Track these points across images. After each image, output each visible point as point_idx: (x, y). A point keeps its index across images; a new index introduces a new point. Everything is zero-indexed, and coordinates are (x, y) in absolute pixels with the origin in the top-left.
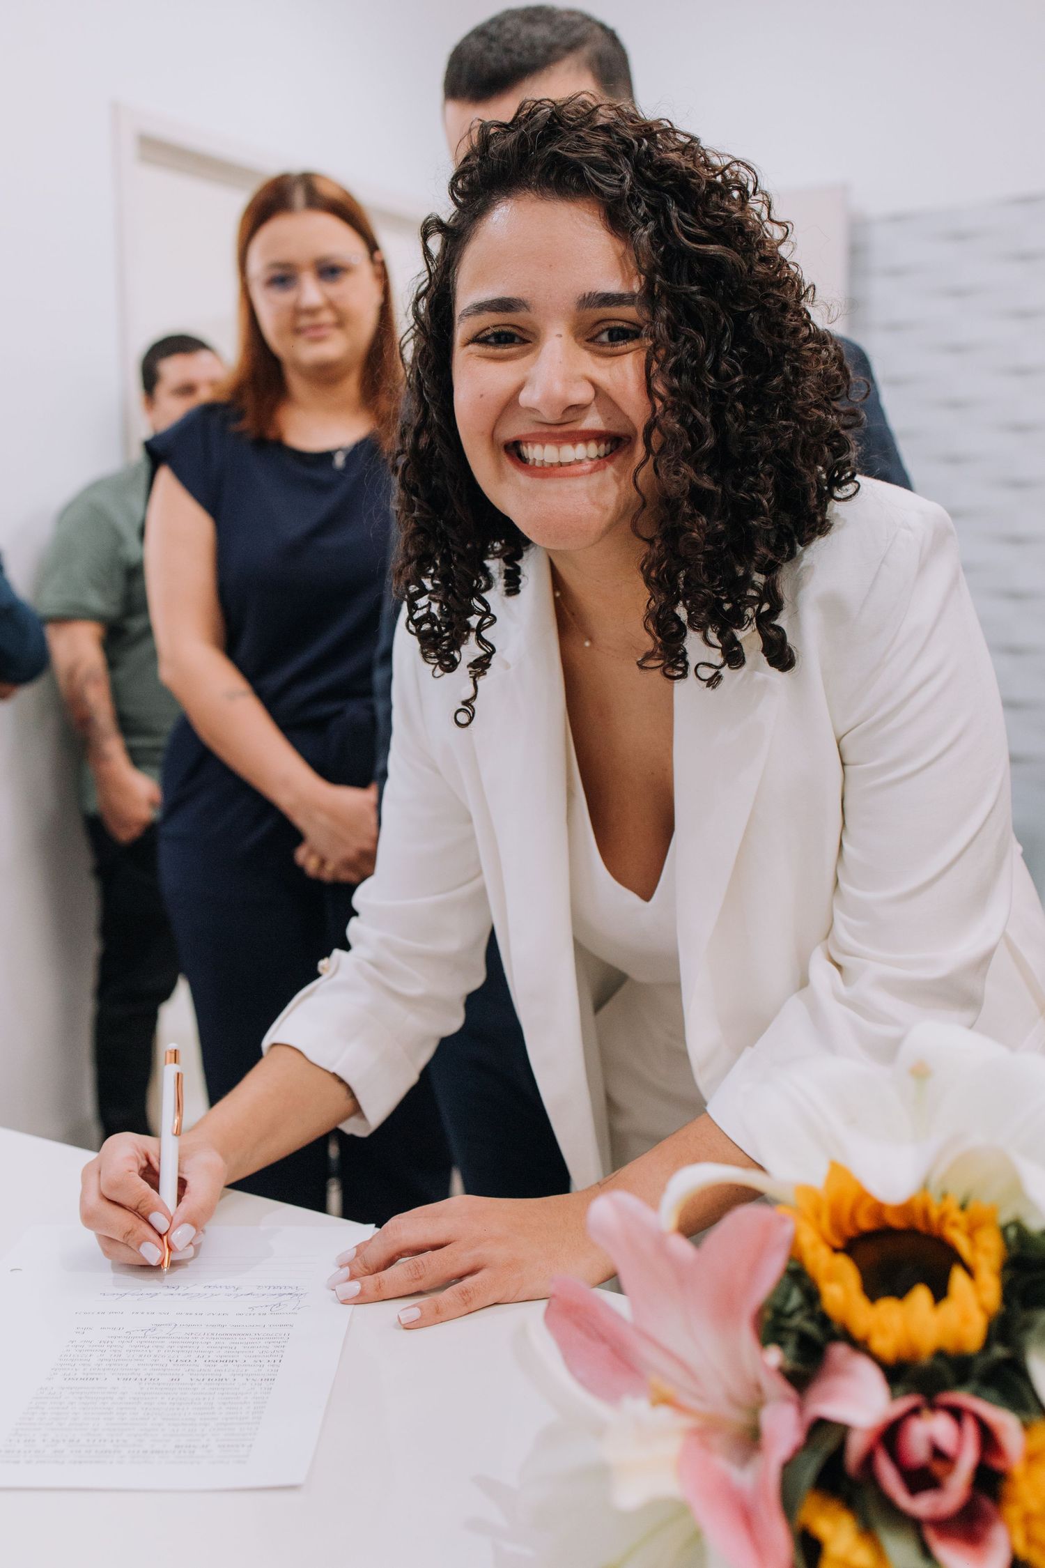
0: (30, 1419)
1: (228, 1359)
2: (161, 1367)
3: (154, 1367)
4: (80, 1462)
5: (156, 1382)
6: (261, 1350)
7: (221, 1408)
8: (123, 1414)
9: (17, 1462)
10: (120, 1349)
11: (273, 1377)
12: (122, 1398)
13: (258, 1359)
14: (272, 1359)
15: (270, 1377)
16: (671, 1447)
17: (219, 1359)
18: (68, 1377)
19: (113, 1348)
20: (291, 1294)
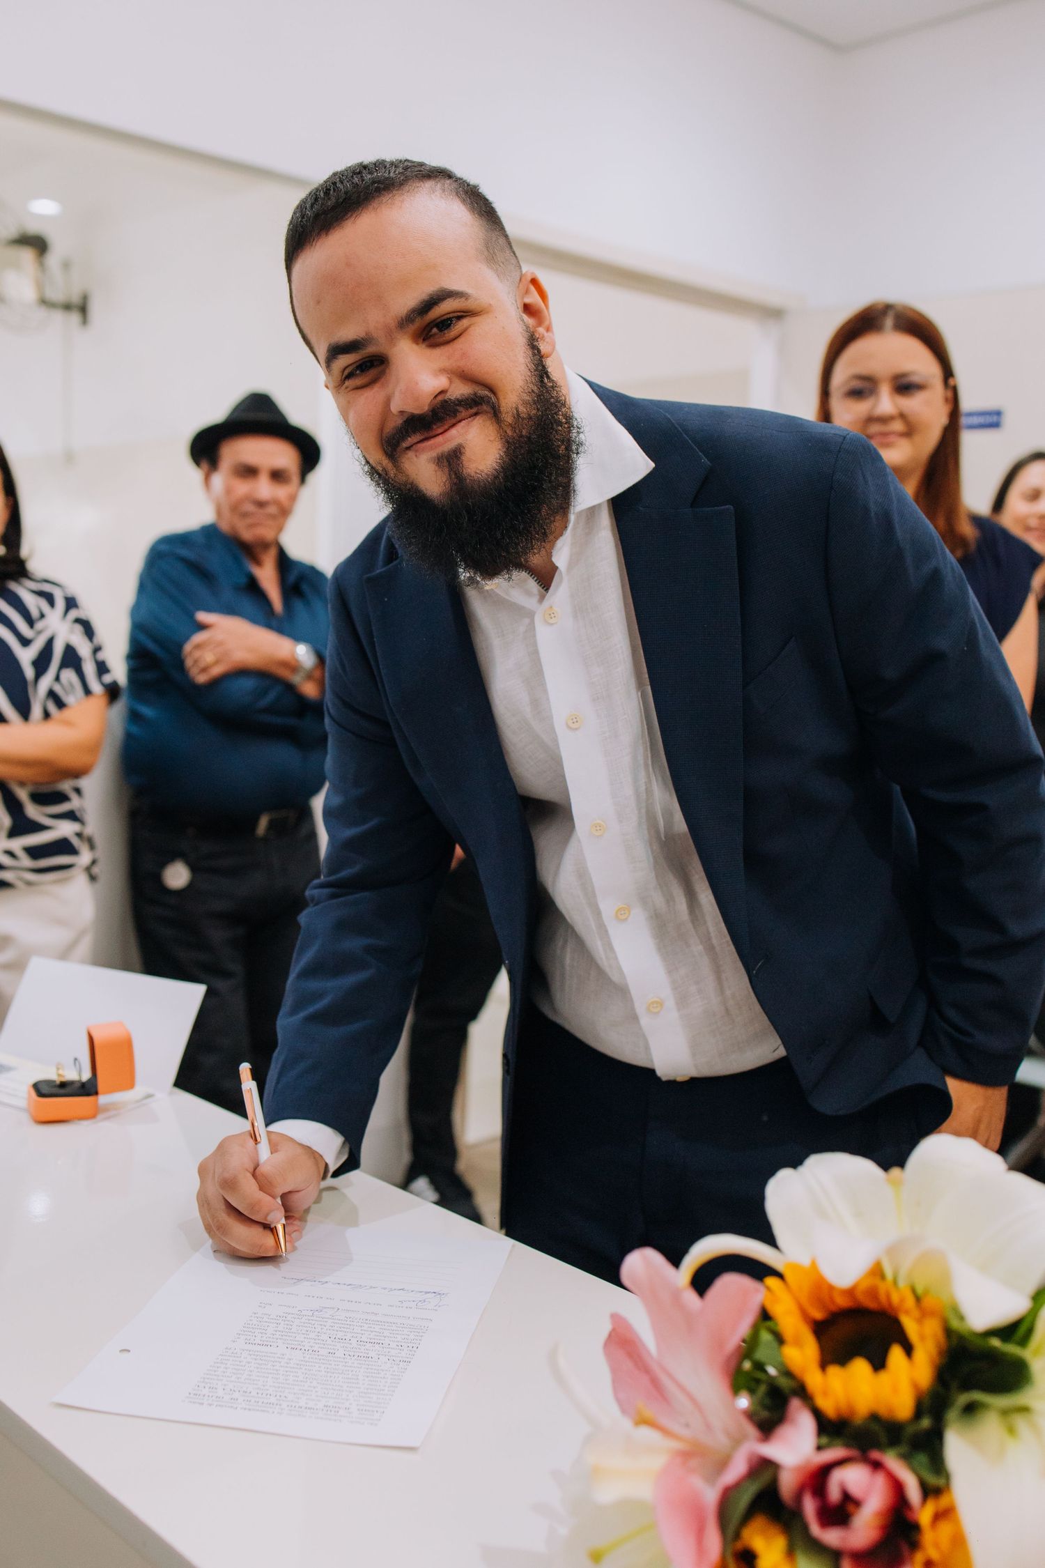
0: (215, 1371)
1: (376, 1341)
2: (322, 1342)
3: (317, 1341)
4: (250, 1410)
5: (316, 1353)
6: (403, 1337)
7: (364, 1380)
8: (287, 1376)
9: (203, 1404)
10: (291, 1323)
11: (409, 1360)
12: (287, 1363)
13: (400, 1344)
14: (411, 1345)
15: (407, 1360)
16: (657, 1462)
17: (368, 1340)
18: (248, 1342)
19: (286, 1322)
20: (435, 1293)
